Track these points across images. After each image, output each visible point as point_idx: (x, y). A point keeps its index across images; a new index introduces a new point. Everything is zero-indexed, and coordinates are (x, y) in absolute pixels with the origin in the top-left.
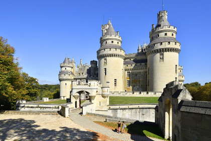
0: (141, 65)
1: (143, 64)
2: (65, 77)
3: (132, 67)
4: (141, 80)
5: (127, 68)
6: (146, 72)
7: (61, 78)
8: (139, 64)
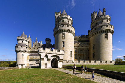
0: (84, 44)
1: (86, 43)
2: (22, 49)
3: (78, 45)
4: (84, 54)
5: (75, 45)
6: (88, 49)
7: (17, 49)
8: (83, 43)
